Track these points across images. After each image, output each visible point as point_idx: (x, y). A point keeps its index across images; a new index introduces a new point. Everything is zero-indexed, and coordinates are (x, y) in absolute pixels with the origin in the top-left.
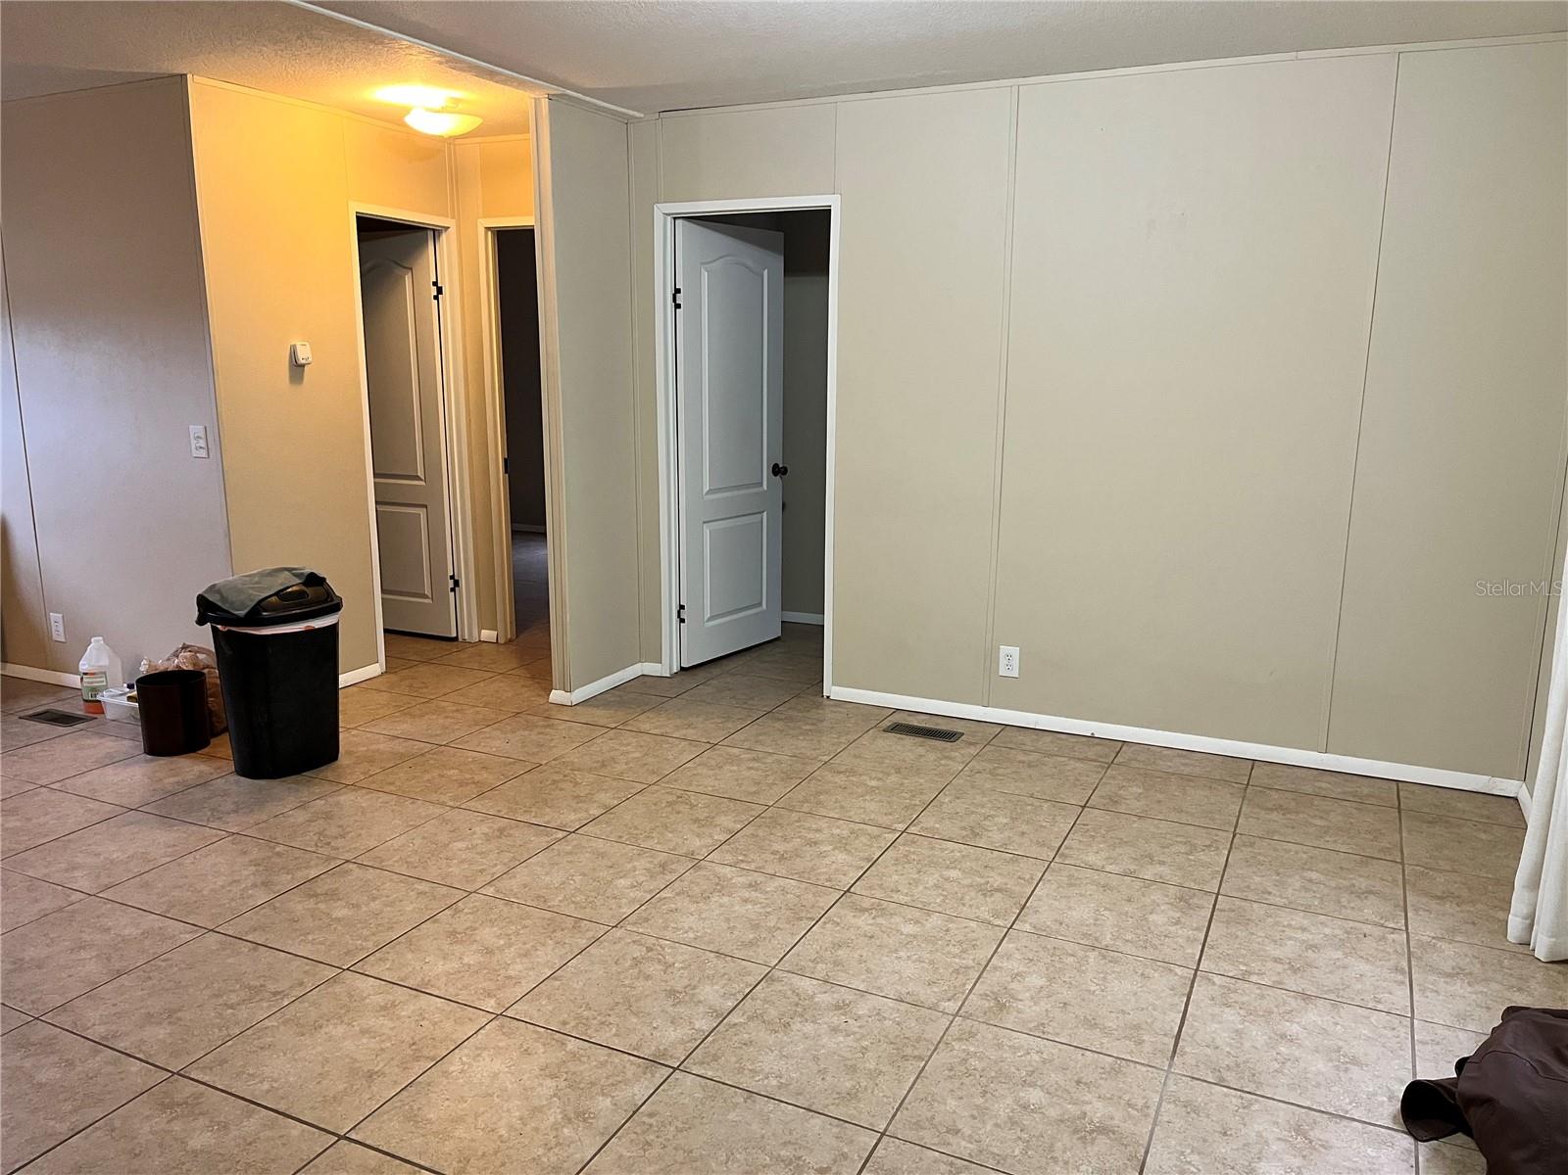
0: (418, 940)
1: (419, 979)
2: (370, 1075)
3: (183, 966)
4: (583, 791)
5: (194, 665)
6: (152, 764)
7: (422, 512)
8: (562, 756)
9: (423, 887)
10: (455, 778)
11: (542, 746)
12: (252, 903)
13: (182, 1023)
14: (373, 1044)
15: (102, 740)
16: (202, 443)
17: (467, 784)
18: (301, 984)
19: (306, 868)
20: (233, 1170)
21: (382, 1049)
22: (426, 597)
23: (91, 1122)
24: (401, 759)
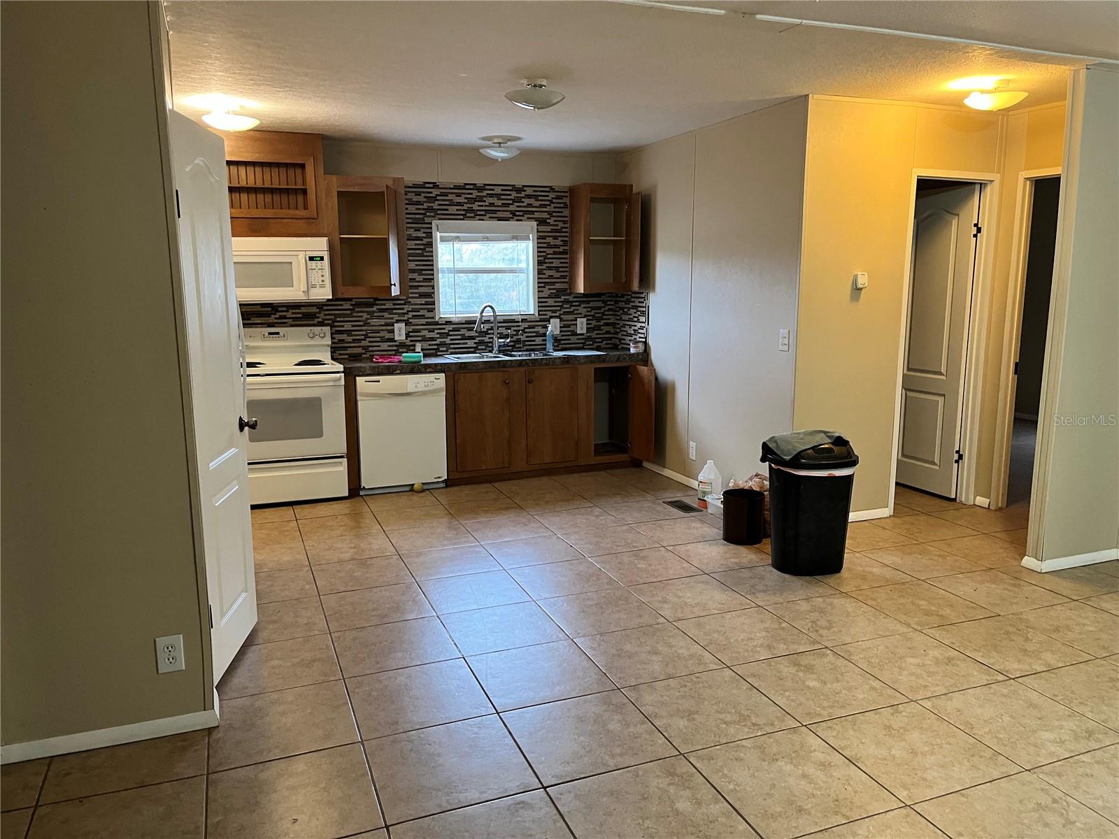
0: (861, 723)
1: (854, 753)
2: (800, 810)
3: (706, 685)
4: (1030, 647)
5: (761, 488)
6: (725, 548)
7: (941, 400)
8: (1021, 613)
9: (876, 684)
10: (924, 607)
11: (1005, 600)
12: (757, 657)
13: (695, 722)
14: (809, 788)
15: (702, 526)
16: (786, 341)
17: (932, 615)
18: (772, 724)
19: (798, 644)
20: (696, 835)
21: (813, 795)
22: (935, 464)
23: (627, 766)
24: (888, 582)
